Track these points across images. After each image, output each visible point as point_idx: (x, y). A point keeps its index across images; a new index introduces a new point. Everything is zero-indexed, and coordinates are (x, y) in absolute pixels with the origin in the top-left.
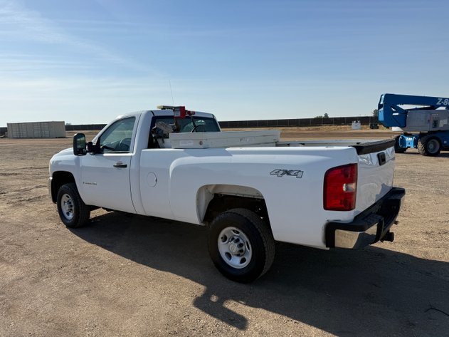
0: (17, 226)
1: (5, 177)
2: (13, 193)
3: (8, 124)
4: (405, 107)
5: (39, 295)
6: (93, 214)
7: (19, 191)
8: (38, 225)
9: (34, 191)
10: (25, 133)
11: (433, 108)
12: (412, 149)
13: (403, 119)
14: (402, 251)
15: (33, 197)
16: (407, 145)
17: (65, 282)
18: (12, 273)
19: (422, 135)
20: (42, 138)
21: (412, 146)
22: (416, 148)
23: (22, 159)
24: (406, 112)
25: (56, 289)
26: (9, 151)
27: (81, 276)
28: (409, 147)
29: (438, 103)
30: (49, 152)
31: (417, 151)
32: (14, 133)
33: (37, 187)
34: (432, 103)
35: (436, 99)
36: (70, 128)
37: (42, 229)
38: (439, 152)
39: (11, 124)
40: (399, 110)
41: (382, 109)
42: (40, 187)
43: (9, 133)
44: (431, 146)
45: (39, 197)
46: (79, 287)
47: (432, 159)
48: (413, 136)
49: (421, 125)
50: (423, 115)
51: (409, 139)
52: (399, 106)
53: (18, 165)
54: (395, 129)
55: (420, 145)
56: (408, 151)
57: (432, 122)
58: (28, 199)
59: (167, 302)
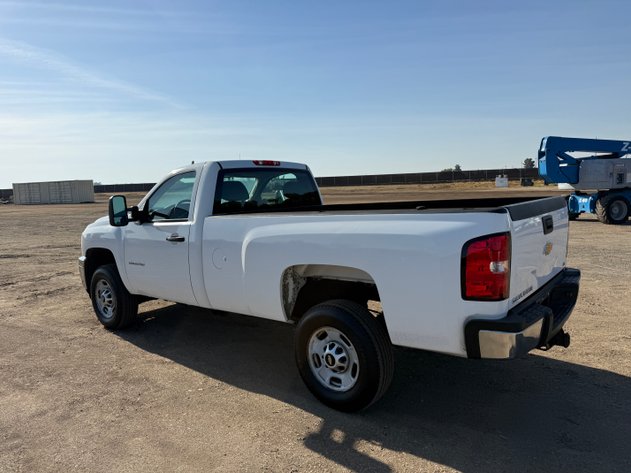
0: (33, 332)
1: (12, 260)
2: (24, 283)
3: (14, 185)
4: (576, 155)
5: (71, 440)
6: (143, 308)
7: (33, 280)
8: (63, 330)
9: (54, 280)
10: (37, 196)
11: (616, 155)
12: (588, 214)
13: (573, 173)
14: (600, 367)
15: (54, 289)
16: (581, 209)
17: (108, 417)
18: (30, 403)
19: (601, 195)
20: (61, 203)
21: (588, 209)
22: (594, 212)
23: (35, 234)
24: (578, 161)
25: (95, 430)
26: (17, 221)
27: (132, 408)
28: (583, 212)
29: (623, 149)
30: (72, 223)
31: (594, 217)
32: (23, 197)
33: (58, 274)
34: (614, 149)
35: (620, 144)
36: (100, 189)
37: (70, 337)
38: (626, 218)
39: (19, 184)
40: (568, 159)
41: (544, 158)
42: (63, 274)
43: (15, 197)
44: (615, 210)
45: (63, 289)
46: (130, 427)
47: (618, 228)
48: (590, 195)
49: (600, 179)
50: (602, 165)
51: (583, 201)
52: (567, 153)
53: (30, 242)
54: (563, 186)
55: (599, 207)
56: (581, 217)
57: (615, 176)
58: (46, 292)
59: (262, 449)
